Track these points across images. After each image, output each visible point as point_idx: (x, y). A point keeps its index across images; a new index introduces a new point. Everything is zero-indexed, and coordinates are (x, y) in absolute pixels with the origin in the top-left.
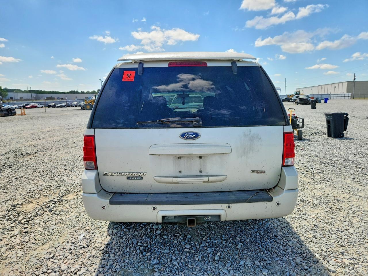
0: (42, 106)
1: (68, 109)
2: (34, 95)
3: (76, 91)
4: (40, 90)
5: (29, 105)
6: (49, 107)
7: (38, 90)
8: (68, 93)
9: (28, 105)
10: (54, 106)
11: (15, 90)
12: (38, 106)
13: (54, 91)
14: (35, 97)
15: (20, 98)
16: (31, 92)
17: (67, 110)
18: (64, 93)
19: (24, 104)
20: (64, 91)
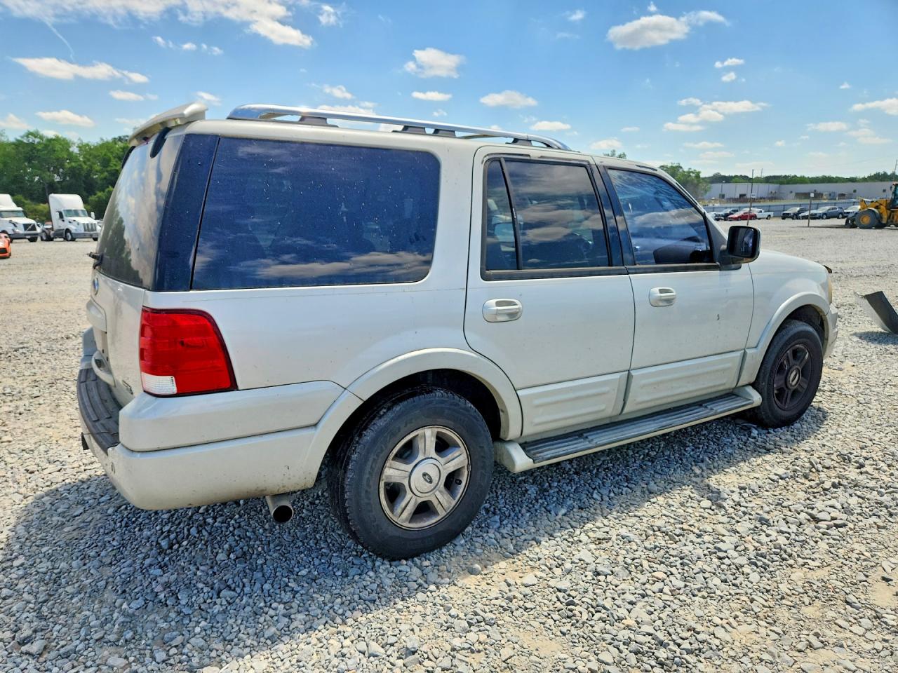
0: (770, 216)
1: (810, 225)
2: (773, 187)
3: (889, 173)
4: (793, 175)
5: (737, 213)
6: (783, 218)
7: (787, 175)
8: (864, 180)
9: (735, 211)
10: (796, 216)
11: (736, 176)
12: (759, 215)
13: (827, 175)
14: (773, 191)
15: (741, 196)
16: (769, 180)
17: (808, 227)
18: (853, 180)
19: (728, 211)
20: (853, 176)
